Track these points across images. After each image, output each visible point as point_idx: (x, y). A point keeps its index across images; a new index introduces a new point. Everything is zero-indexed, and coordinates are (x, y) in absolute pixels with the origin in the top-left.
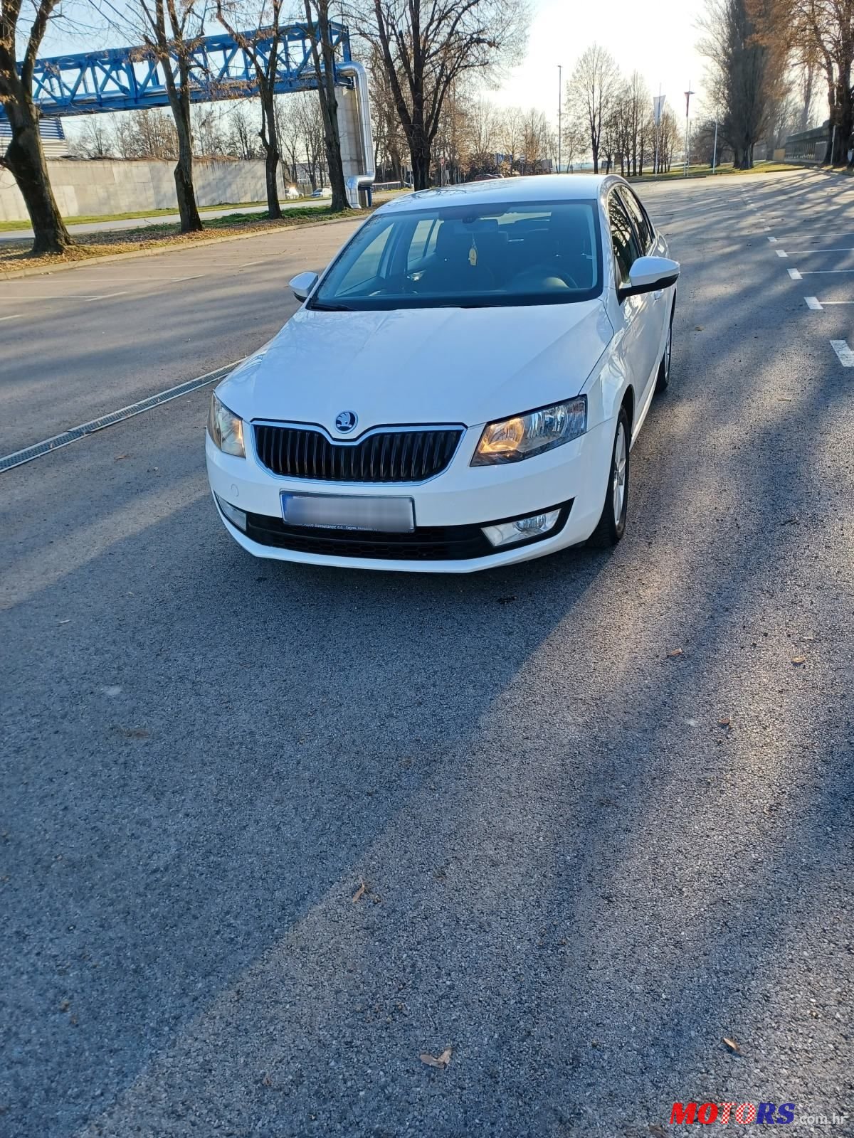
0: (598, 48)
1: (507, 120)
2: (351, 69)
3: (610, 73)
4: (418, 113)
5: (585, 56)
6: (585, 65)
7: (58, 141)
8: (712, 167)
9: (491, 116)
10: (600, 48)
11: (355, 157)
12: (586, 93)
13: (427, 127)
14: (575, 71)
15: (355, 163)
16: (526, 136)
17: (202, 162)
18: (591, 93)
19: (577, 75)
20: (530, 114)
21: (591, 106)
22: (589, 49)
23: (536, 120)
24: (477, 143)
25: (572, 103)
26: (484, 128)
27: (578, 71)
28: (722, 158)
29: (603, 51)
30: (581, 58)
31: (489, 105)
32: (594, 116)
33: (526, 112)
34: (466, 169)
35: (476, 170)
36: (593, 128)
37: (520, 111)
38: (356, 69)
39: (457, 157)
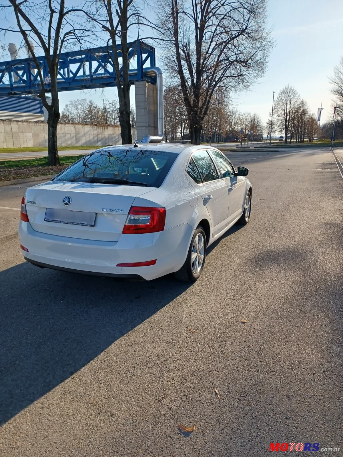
0: (290, 87)
1: (244, 118)
2: (153, 71)
3: (295, 98)
4: (196, 102)
5: (284, 90)
6: (283, 94)
7: (40, 115)
8: (332, 141)
9: (237, 115)
10: (291, 87)
11: (152, 125)
12: (283, 106)
13: (201, 111)
14: (278, 96)
15: (153, 129)
16: (251, 124)
17: (102, 127)
18: (285, 106)
19: (279, 98)
20: (253, 116)
21: (285, 111)
22: (286, 87)
23: (256, 119)
24: (231, 126)
25: (276, 110)
26: (233, 120)
27: (280, 97)
28: (336, 138)
29: (292, 89)
30: (282, 91)
31: (237, 111)
32: (287, 116)
33: (252, 115)
34: (225, 136)
35: (229, 137)
36: (286, 121)
37: (250, 114)
38: (156, 71)
39: (221, 131)
